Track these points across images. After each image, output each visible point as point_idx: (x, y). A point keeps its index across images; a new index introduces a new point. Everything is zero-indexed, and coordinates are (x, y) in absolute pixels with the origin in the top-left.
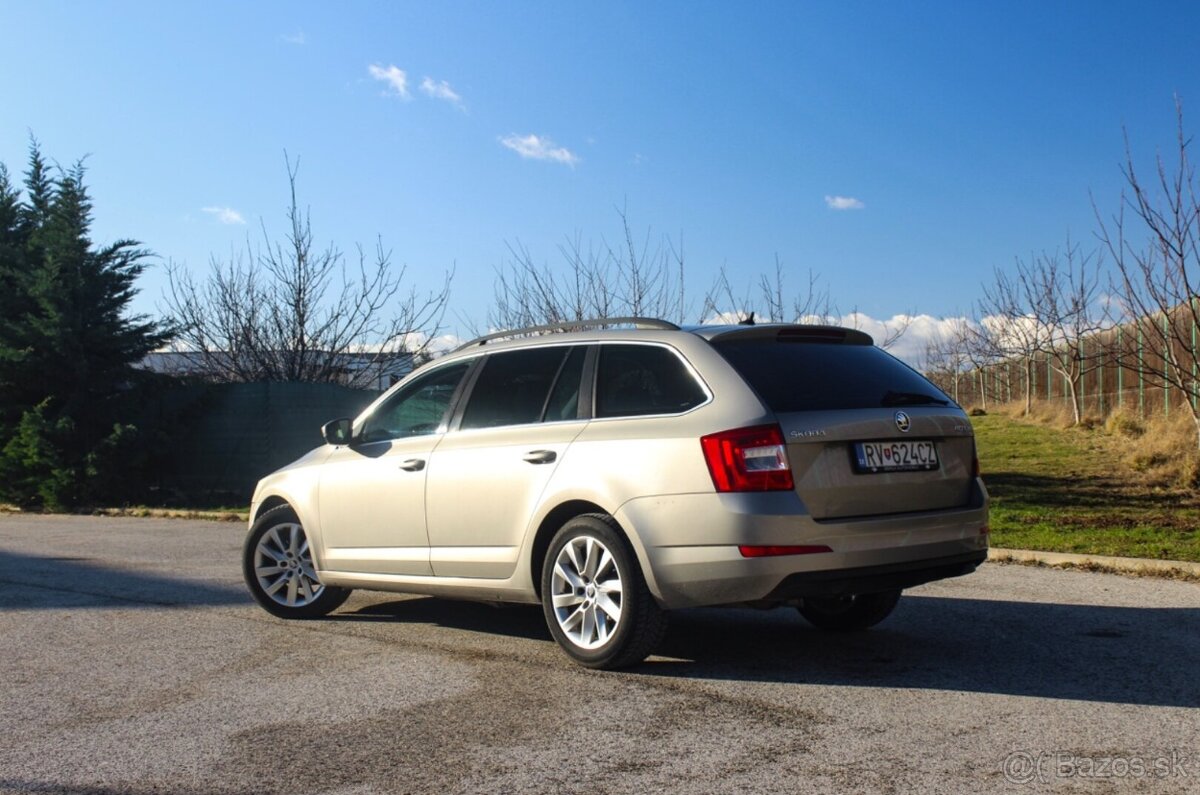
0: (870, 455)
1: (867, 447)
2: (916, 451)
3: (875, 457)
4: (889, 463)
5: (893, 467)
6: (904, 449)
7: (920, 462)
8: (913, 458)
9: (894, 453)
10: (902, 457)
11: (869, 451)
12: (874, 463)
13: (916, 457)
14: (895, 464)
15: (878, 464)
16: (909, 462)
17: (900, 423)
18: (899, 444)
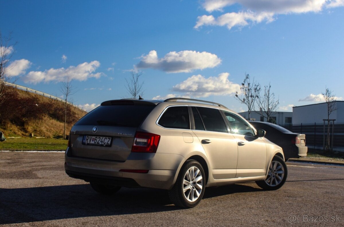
0: (87, 140)
1: (87, 137)
2: (103, 140)
3: (89, 140)
4: (92, 142)
5: (94, 144)
6: (99, 139)
7: (103, 143)
8: (101, 142)
9: (95, 140)
10: (97, 141)
11: (88, 138)
12: (88, 142)
13: (102, 142)
14: (94, 143)
15: (89, 142)
16: (99, 143)
17: (93, 130)
18: (98, 137)
